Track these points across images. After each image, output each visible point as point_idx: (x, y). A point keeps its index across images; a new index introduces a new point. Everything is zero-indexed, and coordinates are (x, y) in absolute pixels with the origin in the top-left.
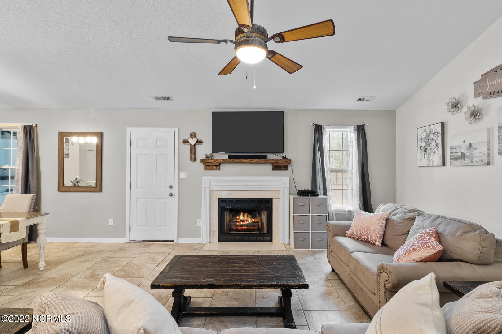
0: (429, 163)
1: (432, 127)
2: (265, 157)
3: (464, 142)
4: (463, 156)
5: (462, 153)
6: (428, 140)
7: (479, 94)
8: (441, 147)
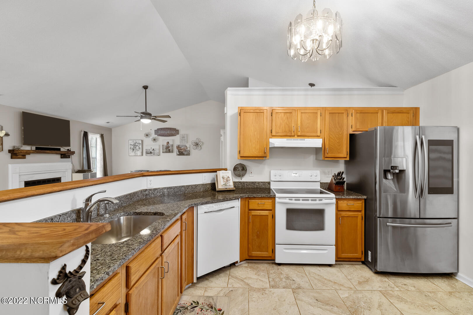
0: (135, 154)
1: (137, 141)
2: (59, 149)
3: (151, 148)
4: (151, 153)
6: (135, 145)
7: (156, 134)
8: (141, 149)
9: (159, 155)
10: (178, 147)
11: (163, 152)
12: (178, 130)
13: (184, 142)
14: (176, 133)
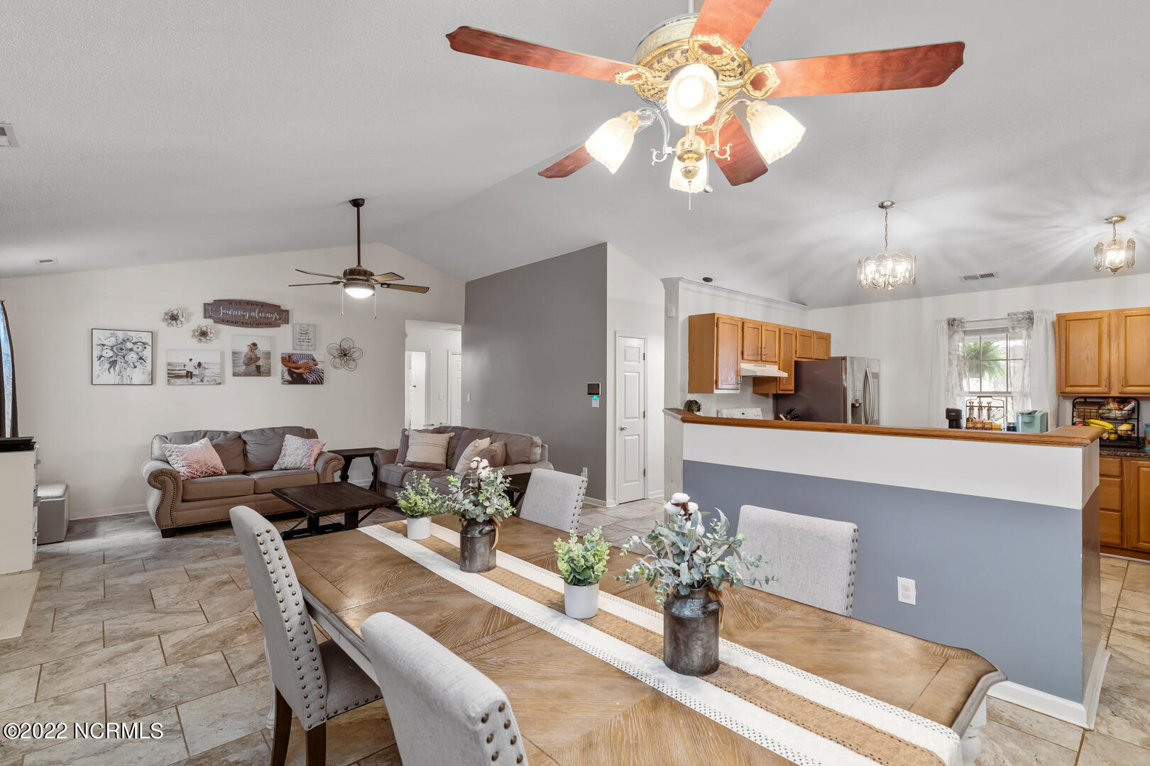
0: (122, 379)
1: (129, 333)
3: (191, 360)
4: (189, 375)
5: (188, 372)
6: (120, 349)
7: (210, 317)
8: (149, 361)
9: (220, 384)
10: (287, 360)
11: (235, 375)
12: (287, 311)
13: (304, 348)
14: (280, 319)
